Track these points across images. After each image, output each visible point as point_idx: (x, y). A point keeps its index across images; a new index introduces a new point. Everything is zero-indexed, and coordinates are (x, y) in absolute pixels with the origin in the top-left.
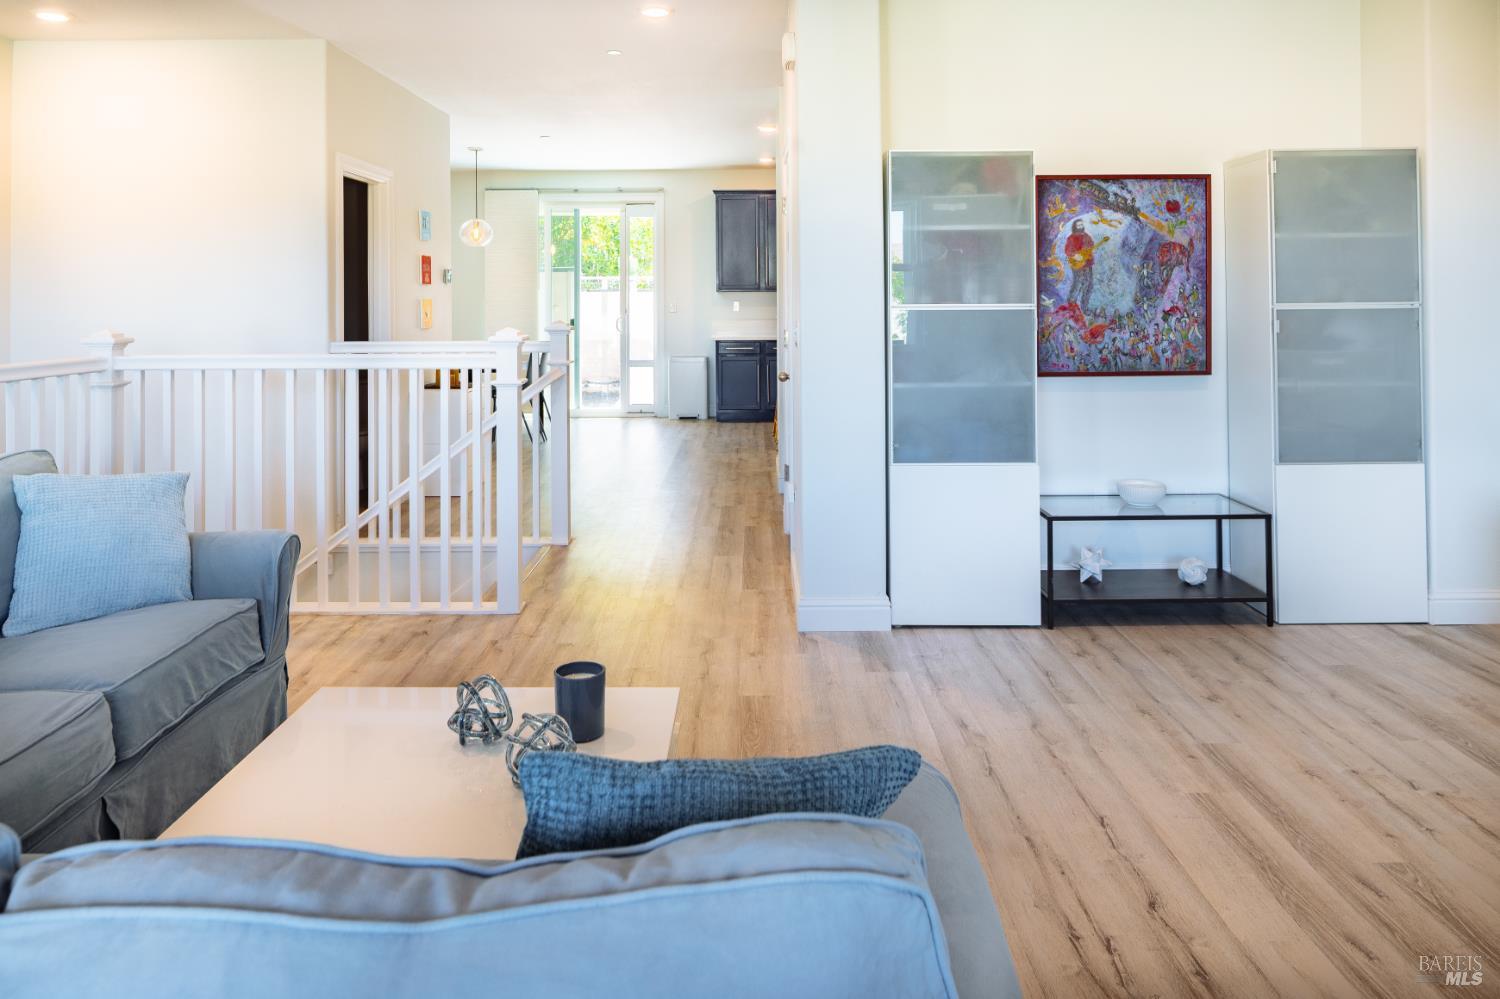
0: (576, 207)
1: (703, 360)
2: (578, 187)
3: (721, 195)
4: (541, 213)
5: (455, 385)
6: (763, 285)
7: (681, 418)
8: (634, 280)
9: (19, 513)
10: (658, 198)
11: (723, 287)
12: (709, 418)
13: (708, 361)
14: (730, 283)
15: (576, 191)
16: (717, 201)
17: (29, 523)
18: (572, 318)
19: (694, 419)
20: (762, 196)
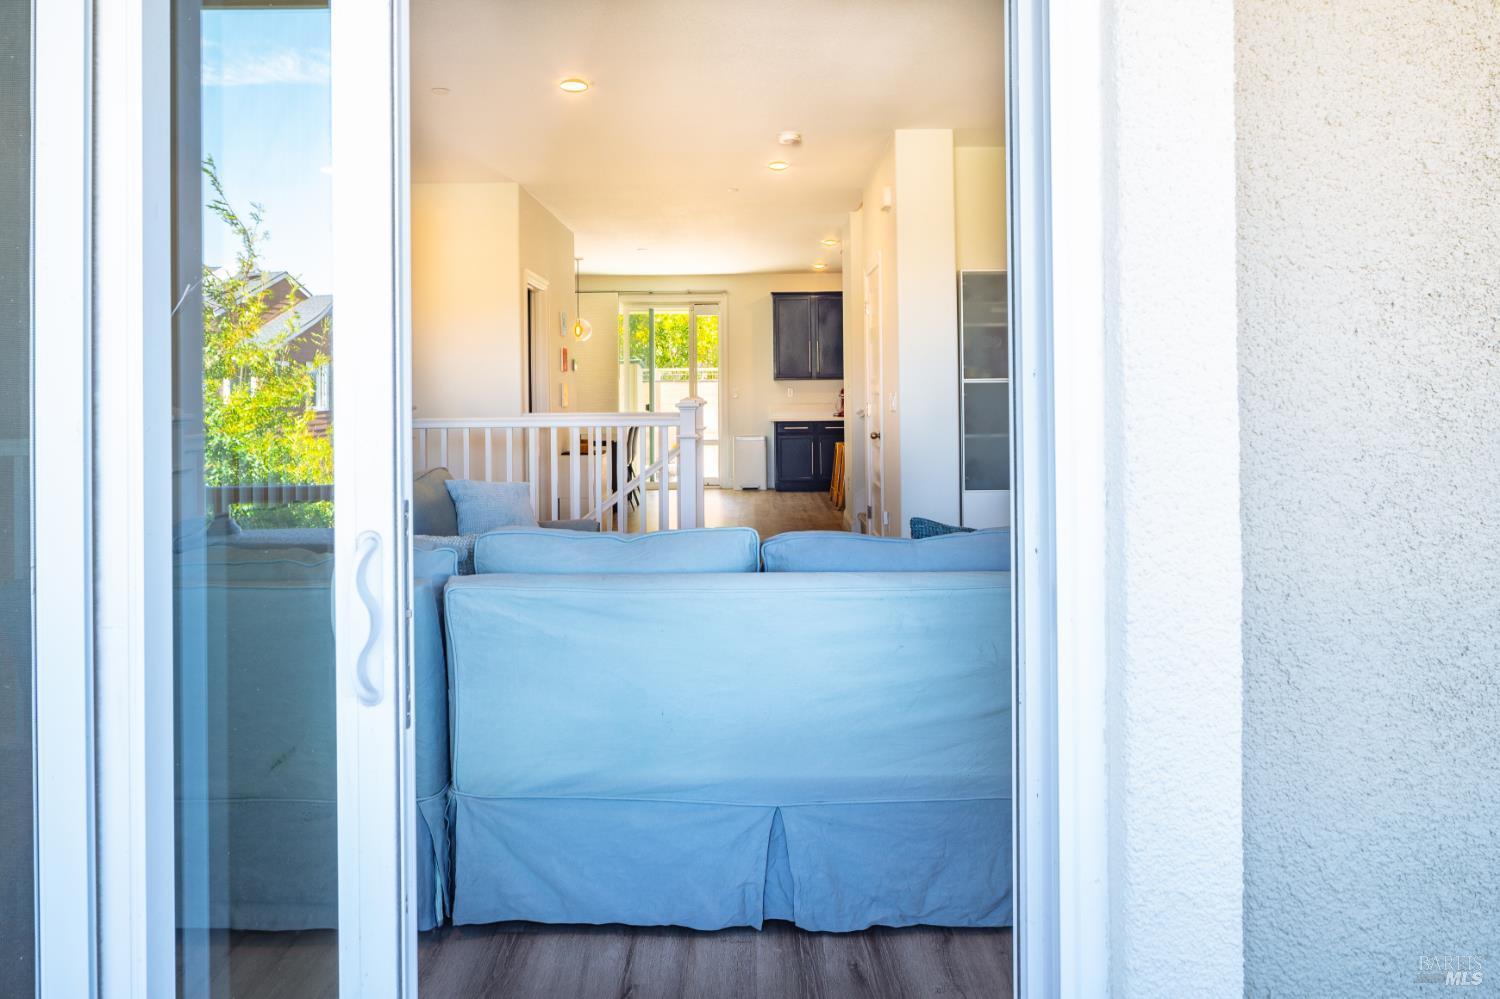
0: (651, 307)
1: (762, 438)
2: (652, 290)
3: (777, 297)
4: (621, 313)
5: (584, 452)
6: (814, 374)
7: (745, 489)
8: (703, 370)
9: (453, 502)
10: (722, 299)
11: (781, 374)
12: (768, 489)
13: (766, 440)
14: (786, 371)
15: (651, 293)
16: (774, 302)
17: (462, 507)
18: (648, 403)
19: (755, 489)
20: (813, 297)
